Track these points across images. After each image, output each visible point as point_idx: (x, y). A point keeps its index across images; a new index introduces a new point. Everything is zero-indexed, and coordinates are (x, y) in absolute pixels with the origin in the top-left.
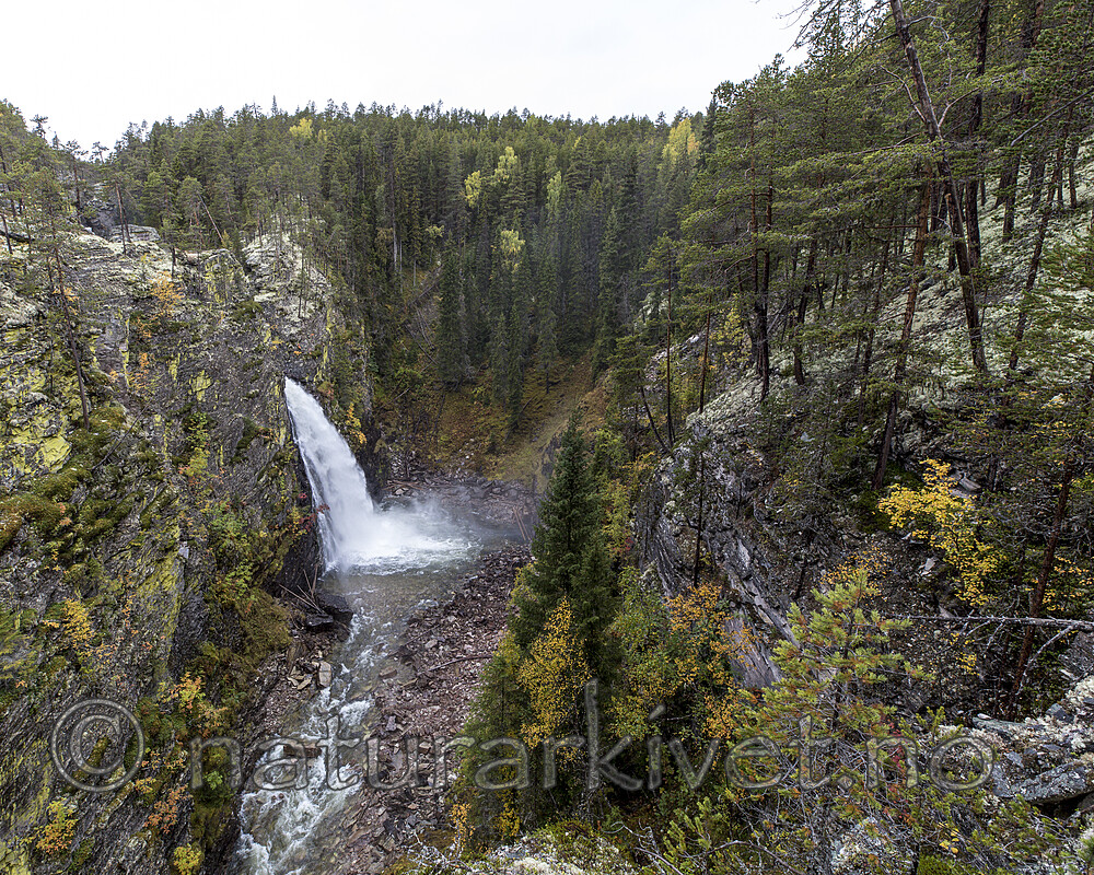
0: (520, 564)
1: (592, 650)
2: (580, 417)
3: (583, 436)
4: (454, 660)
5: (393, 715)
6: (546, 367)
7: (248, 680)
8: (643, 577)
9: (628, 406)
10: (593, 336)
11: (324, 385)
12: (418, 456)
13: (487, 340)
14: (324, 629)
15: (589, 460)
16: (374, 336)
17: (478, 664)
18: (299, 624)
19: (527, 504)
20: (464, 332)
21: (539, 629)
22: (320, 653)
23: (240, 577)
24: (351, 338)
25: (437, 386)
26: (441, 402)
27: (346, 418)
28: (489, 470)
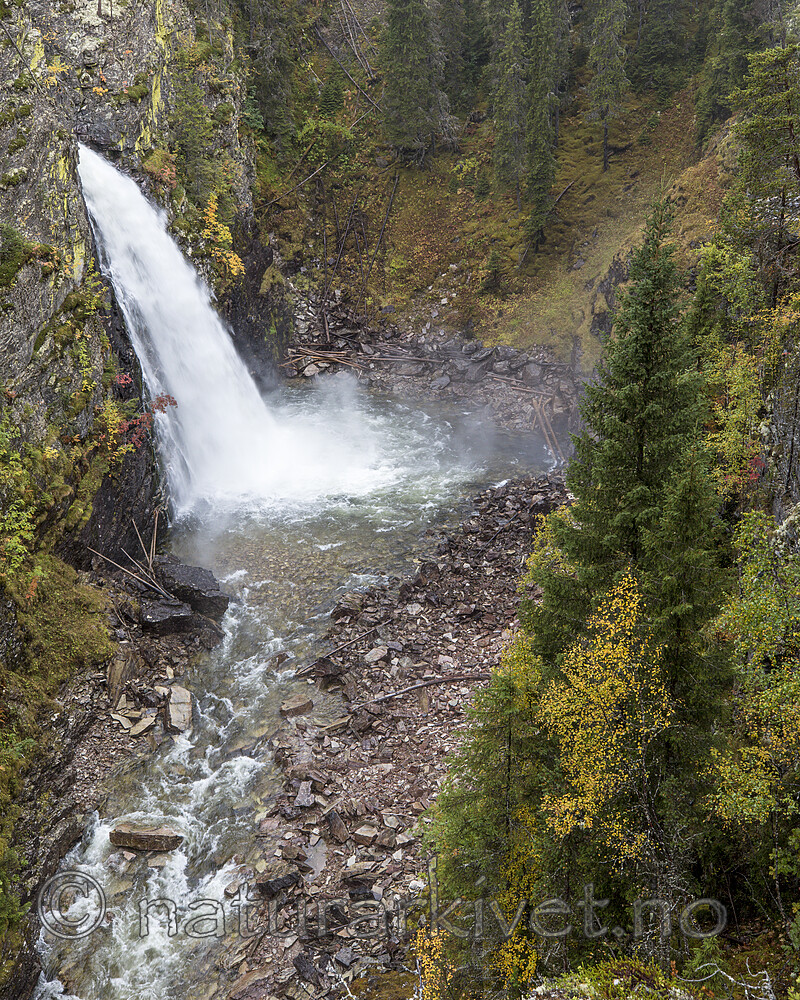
0: (546, 507)
1: (677, 665)
2: (670, 218)
3: (675, 258)
4: (419, 683)
5: (307, 779)
6: (603, 114)
7: (39, 718)
8: (781, 530)
9: (768, 194)
10: (701, 50)
11: (158, 155)
12: (346, 299)
13: (484, 59)
14: (178, 626)
15: (686, 306)
16: (253, 53)
17: (464, 690)
18: (127, 618)
19: (560, 393)
20: (437, 44)
21: (579, 627)
22: (170, 670)
23: (11, 532)
24: (206, 58)
25: (382, 158)
26: (391, 190)
27: (203, 225)
28: (486, 327)
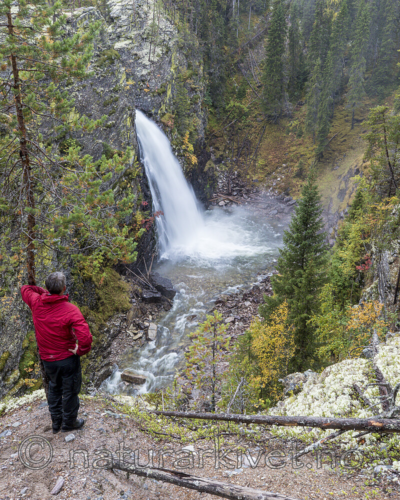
6: (353, 106)
7: (100, 329)
8: (368, 290)
11: (166, 116)
12: (239, 176)
13: (305, 80)
14: (155, 300)
16: (210, 74)
18: (137, 295)
20: (286, 73)
22: (150, 317)
23: (96, 259)
24: (190, 77)
25: (260, 118)
26: (262, 132)
27: (183, 143)
28: (295, 191)
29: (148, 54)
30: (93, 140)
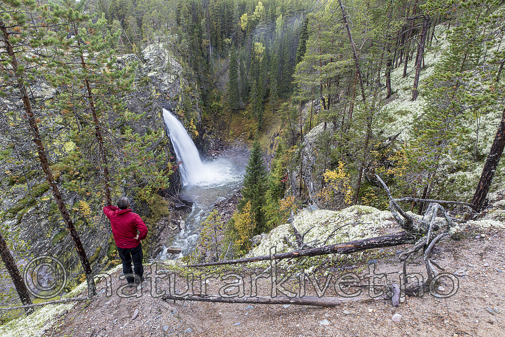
6: (273, 103)
7: (153, 227)
11: (180, 111)
12: (221, 140)
13: (249, 91)
14: (183, 208)
16: (201, 89)
18: (172, 207)
20: (240, 88)
22: (181, 217)
24: (191, 90)
25: (229, 111)
26: (231, 117)
27: (190, 125)
29: (167, 79)
30: (140, 126)
